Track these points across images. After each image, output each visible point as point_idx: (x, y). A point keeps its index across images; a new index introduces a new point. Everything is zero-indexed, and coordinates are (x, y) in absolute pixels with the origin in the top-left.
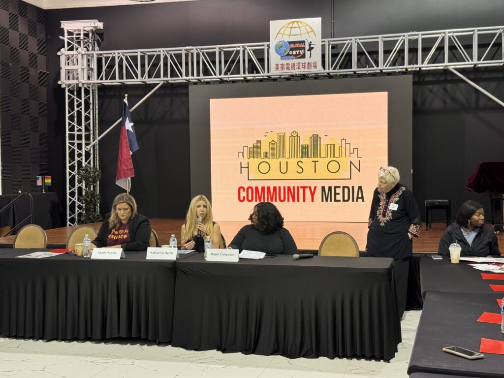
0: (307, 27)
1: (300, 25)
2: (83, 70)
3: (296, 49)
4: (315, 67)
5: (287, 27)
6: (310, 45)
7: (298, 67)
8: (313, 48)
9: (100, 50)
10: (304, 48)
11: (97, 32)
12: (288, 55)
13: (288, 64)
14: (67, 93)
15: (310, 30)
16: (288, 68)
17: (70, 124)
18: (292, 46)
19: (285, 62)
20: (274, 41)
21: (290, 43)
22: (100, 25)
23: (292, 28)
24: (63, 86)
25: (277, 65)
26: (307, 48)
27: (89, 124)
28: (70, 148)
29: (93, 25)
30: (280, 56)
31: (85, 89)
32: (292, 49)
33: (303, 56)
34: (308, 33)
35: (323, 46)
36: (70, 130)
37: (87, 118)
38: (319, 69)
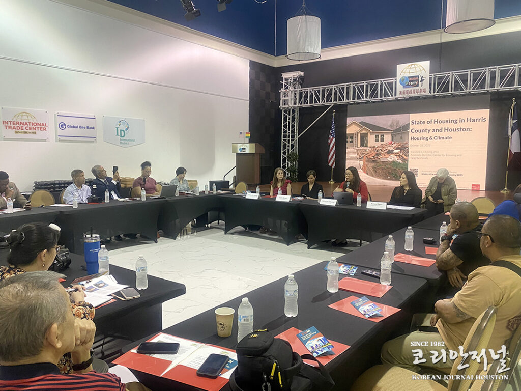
0: (421, 67)
1: (416, 66)
2: (291, 99)
3: (412, 81)
4: (425, 92)
5: (408, 68)
6: (422, 78)
7: (414, 92)
8: (424, 80)
9: (301, 88)
10: (418, 80)
11: (300, 78)
12: (408, 85)
13: (407, 91)
14: (283, 112)
15: (422, 69)
16: (407, 93)
17: (284, 130)
18: (410, 79)
19: (405, 89)
20: (399, 77)
21: (409, 77)
22: (302, 74)
23: (410, 68)
24: (281, 109)
25: (401, 92)
26: (420, 80)
27: (294, 129)
28: (283, 142)
29: (298, 74)
30: (402, 86)
31: (293, 110)
32: (410, 81)
33: (418, 85)
34: (421, 71)
35: (431, 79)
36: (284, 133)
37: (293, 126)
38: (427, 93)
